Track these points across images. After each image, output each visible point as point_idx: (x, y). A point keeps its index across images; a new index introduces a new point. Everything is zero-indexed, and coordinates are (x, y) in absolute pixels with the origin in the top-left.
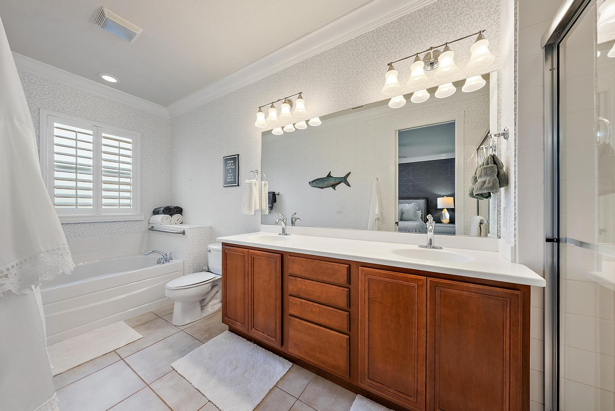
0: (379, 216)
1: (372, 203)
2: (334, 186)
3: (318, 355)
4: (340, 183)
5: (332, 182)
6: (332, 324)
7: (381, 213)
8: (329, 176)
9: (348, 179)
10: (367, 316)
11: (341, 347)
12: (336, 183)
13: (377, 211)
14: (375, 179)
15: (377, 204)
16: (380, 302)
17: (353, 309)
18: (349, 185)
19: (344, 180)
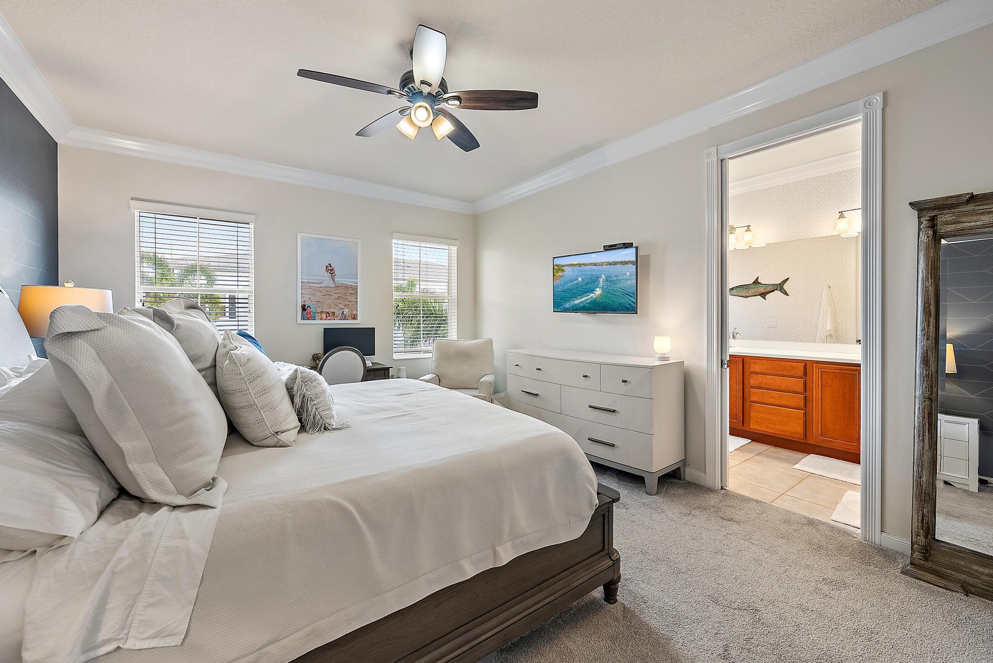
0: (832, 333)
1: (821, 314)
2: (763, 295)
3: (778, 427)
4: (773, 291)
5: (762, 290)
6: (791, 404)
7: (836, 329)
8: (756, 282)
9: (785, 287)
10: (820, 396)
11: (798, 419)
12: (766, 291)
13: (829, 326)
14: (826, 287)
15: (829, 317)
16: (830, 386)
17: (808, 393)
18: (786, 294)
19: (780, 287)
